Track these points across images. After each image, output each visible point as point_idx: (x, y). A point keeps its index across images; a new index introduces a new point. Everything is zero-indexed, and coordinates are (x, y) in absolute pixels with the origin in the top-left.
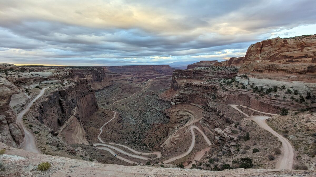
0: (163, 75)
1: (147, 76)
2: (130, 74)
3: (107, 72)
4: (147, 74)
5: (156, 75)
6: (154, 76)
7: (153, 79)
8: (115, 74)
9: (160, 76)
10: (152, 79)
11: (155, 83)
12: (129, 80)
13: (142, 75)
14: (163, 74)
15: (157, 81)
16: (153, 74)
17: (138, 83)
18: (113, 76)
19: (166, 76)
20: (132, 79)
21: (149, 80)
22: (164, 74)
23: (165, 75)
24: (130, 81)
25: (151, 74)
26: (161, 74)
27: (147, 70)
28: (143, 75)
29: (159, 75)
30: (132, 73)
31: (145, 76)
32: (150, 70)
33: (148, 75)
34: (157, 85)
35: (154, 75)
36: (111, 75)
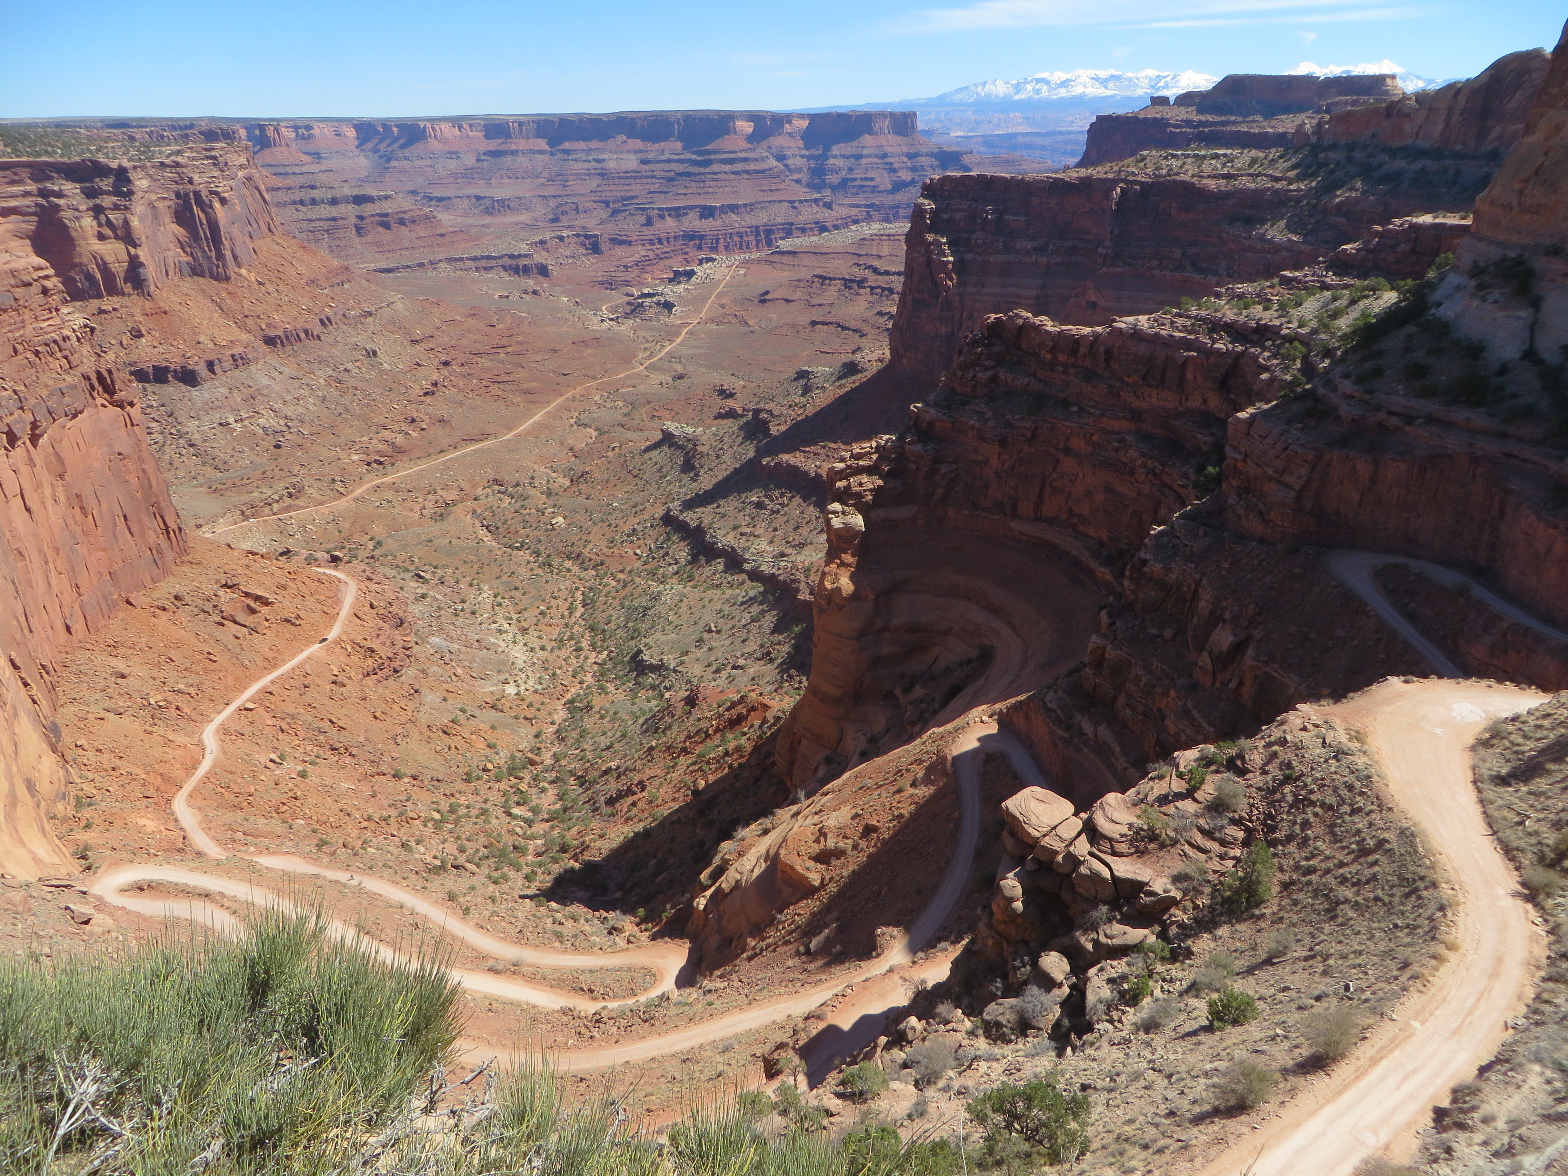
0: (847, 224)
1: (692, 222)
2: (524, 204)
4: (693, 208)
5: (779, 215)
6: (754, 230)
8: (380, 208)
9: (818, 226)
11: (765, 299)
12: (508, 269)
15: (786, 275)
16: (746, 209)
17: (593, 294)
18: (352, 221)
20: (541, 257)
21: (702, 271)
24: (523, 272)
25: (725, 209)
27: (689, 169)
31: (669, 223)
32: (722, 161)
33: (703, 216)
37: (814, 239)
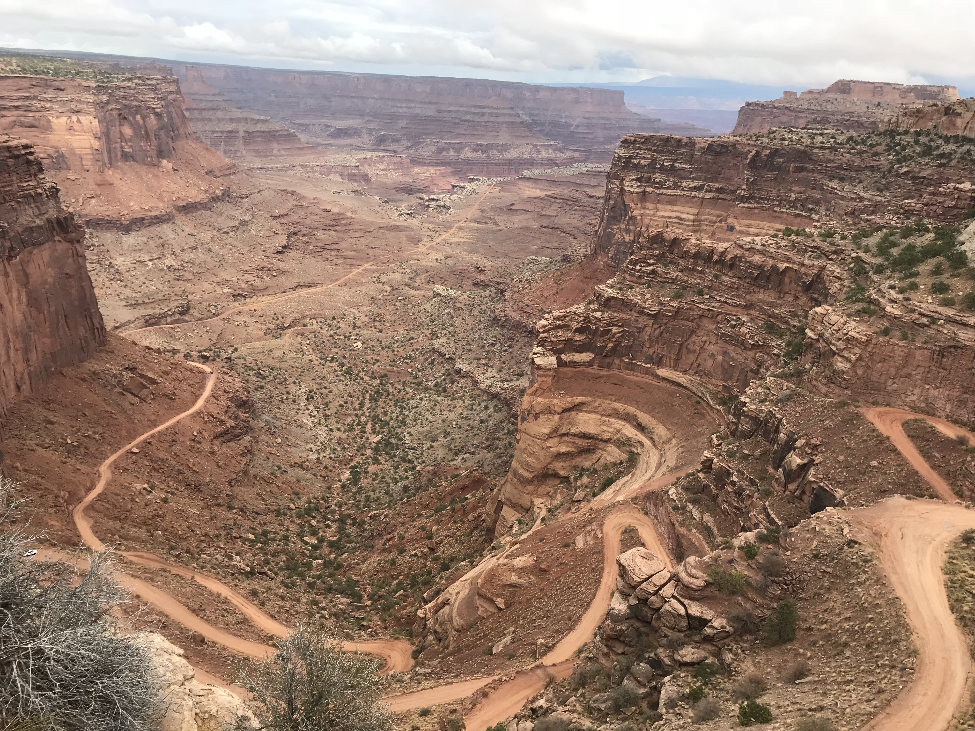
0: (572, 161)
1: (467, 154)
2: (357, 132)
3: (209, 105)
4: (466, 145)
5: (524, 153)
6: (510, 162)
7: (500, 183)
8: (260, 127)
9: (552, 163)
10: (496, 180)
11: (511, 209)
12: (342, 175)
13: (433, 148)
14: (569, 154)
15: (526, 194)
16: (504, 148)
17: (398, 196)
18: (241, 134)
19: (590, 166)
20: (366, 169)
21: (469, 186)
22: (577, 155)
23: (585, 161)
24: (352, 177)
25: (489, 147)
26: (560, 150)
27: (468, 117)
28: (440, 150)
29: (544, 154)
30: (372, 126)
31: (452, 153)
32: (491, 114)
33: (474, 150)
34: (518, 220)
35: (512, 154)
36: (230, 127)
37: (548, 171)
